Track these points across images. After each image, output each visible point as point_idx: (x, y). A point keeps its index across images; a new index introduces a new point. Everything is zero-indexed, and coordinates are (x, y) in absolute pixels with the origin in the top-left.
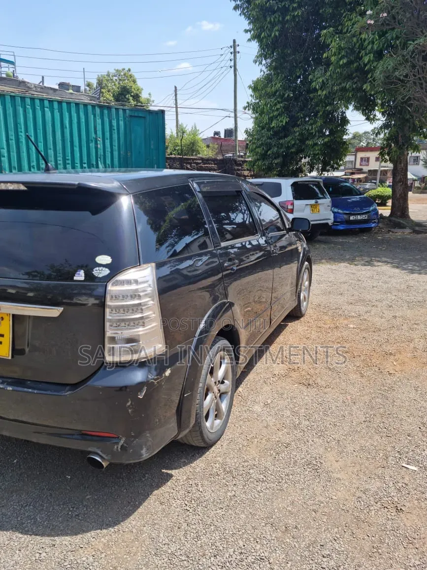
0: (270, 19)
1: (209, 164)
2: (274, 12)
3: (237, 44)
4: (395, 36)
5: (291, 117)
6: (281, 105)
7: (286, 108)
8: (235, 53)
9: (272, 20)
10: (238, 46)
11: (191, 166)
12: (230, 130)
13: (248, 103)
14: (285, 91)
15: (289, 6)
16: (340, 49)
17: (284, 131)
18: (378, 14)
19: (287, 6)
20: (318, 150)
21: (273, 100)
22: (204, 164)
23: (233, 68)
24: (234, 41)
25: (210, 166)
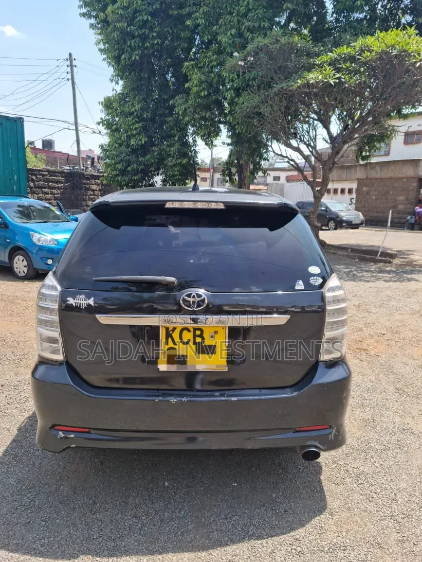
0: (131, 43)
1: (56, 176)
2: (134, 37)
3: (73, 57)
4: (252, 77)
5: (150, 137)
6: (140, 125)
7: (144, 128)
8: (72, 66)
9: (133, 44)
10: (75, 60)
11: (36, 178)
12: (48, 141)
13: (101, 119)
14: (143, 111)
15: (148, 34)
16: (201, 82)
17: (143, 150)
18: (246, 57)
19: (147, 34)
20: (178, 171)
21: (130, 119)
22: (51, 176)
23: (70, 81)
24: (70, 55)
25: (58, 178)
